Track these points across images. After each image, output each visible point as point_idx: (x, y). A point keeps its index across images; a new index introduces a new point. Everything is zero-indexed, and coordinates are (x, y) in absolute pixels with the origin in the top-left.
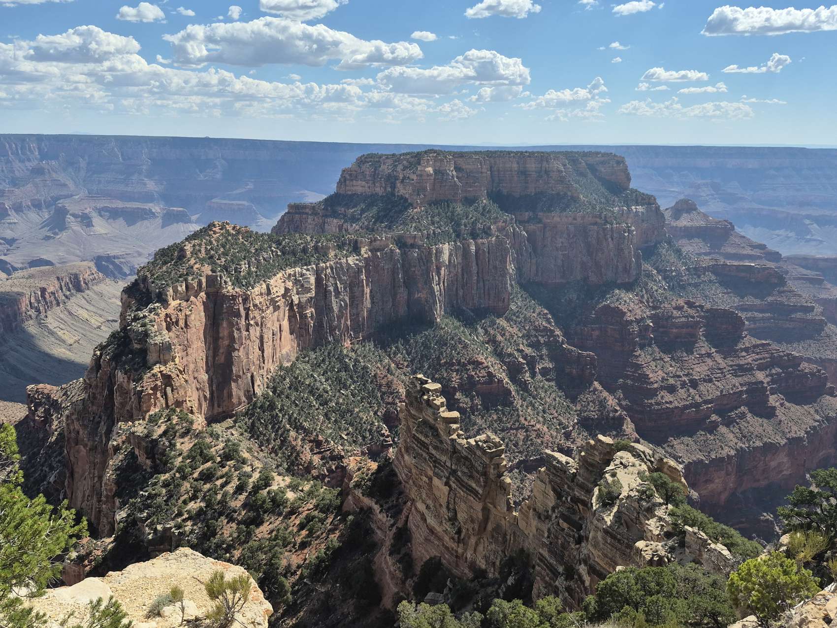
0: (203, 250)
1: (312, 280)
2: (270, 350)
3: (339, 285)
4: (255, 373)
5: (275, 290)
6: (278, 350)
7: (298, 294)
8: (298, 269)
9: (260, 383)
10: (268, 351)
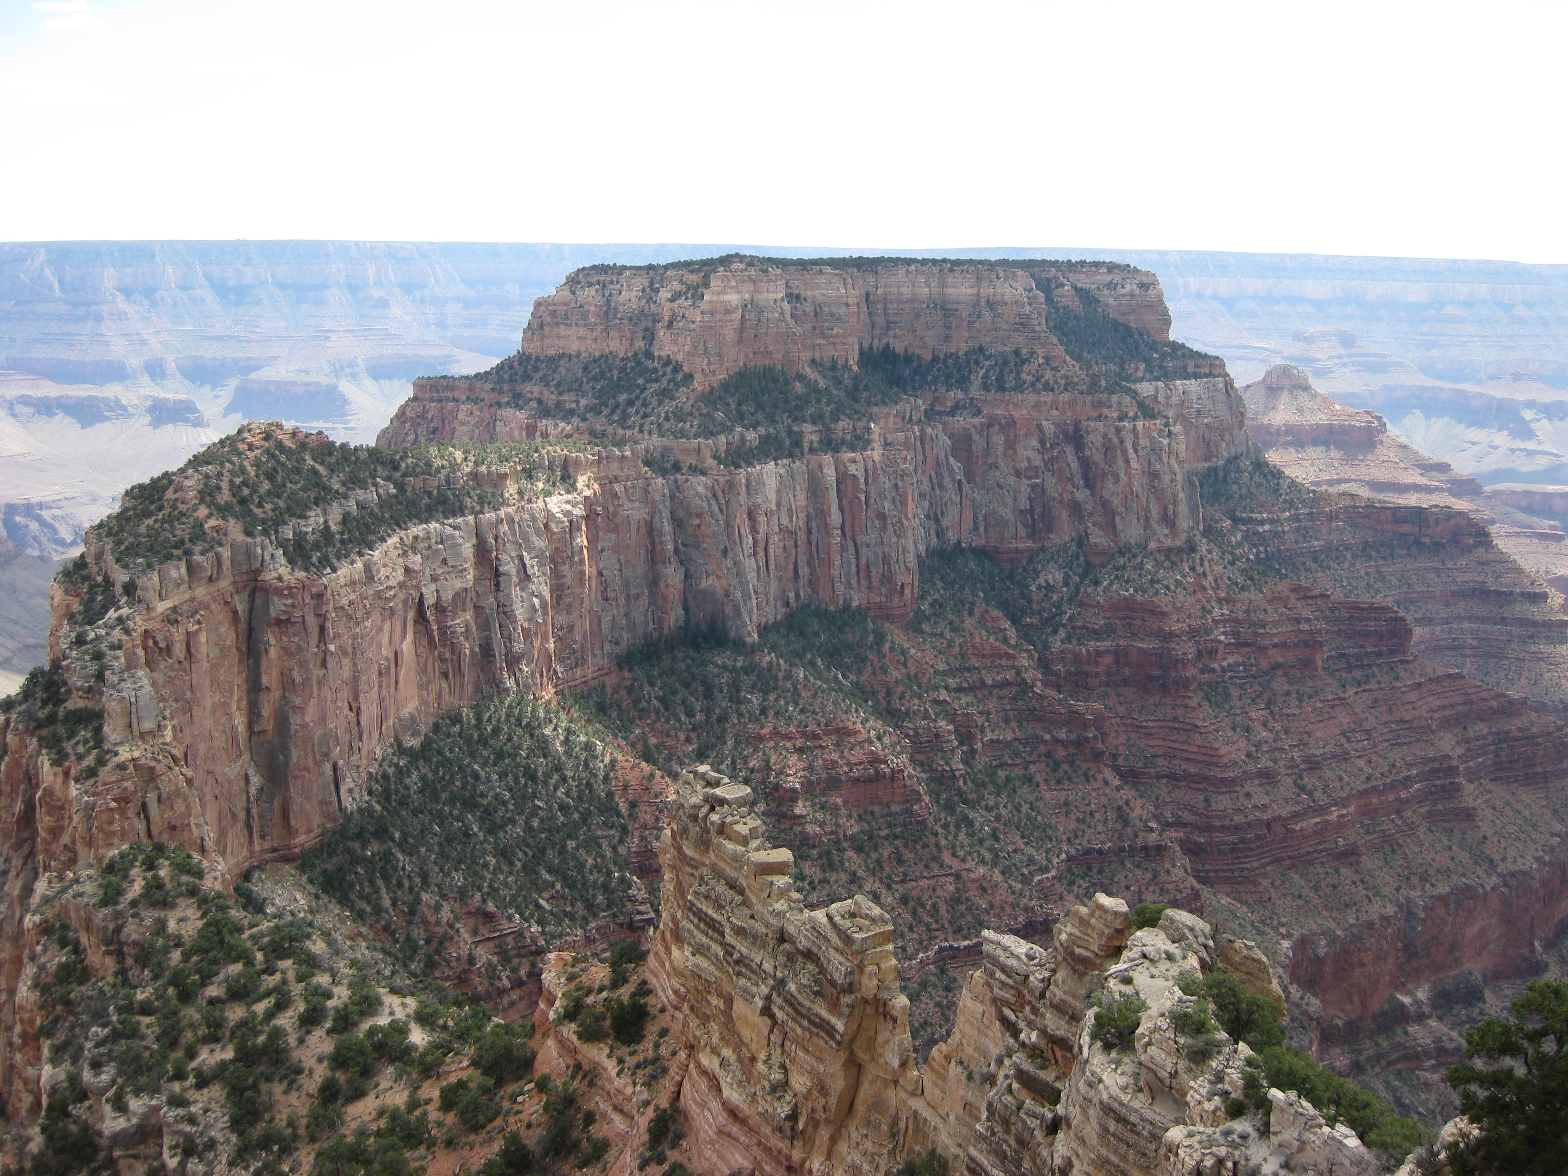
0: (225, 485)
1: (468, 549)
2: (375, 710)
3: (527, 562)
4: (341, 763)
5: (383, 572)
6: (392, 710)
7: (434, 579)
8: (434, 526)
9: (352, 785)
10: (369, 712)
